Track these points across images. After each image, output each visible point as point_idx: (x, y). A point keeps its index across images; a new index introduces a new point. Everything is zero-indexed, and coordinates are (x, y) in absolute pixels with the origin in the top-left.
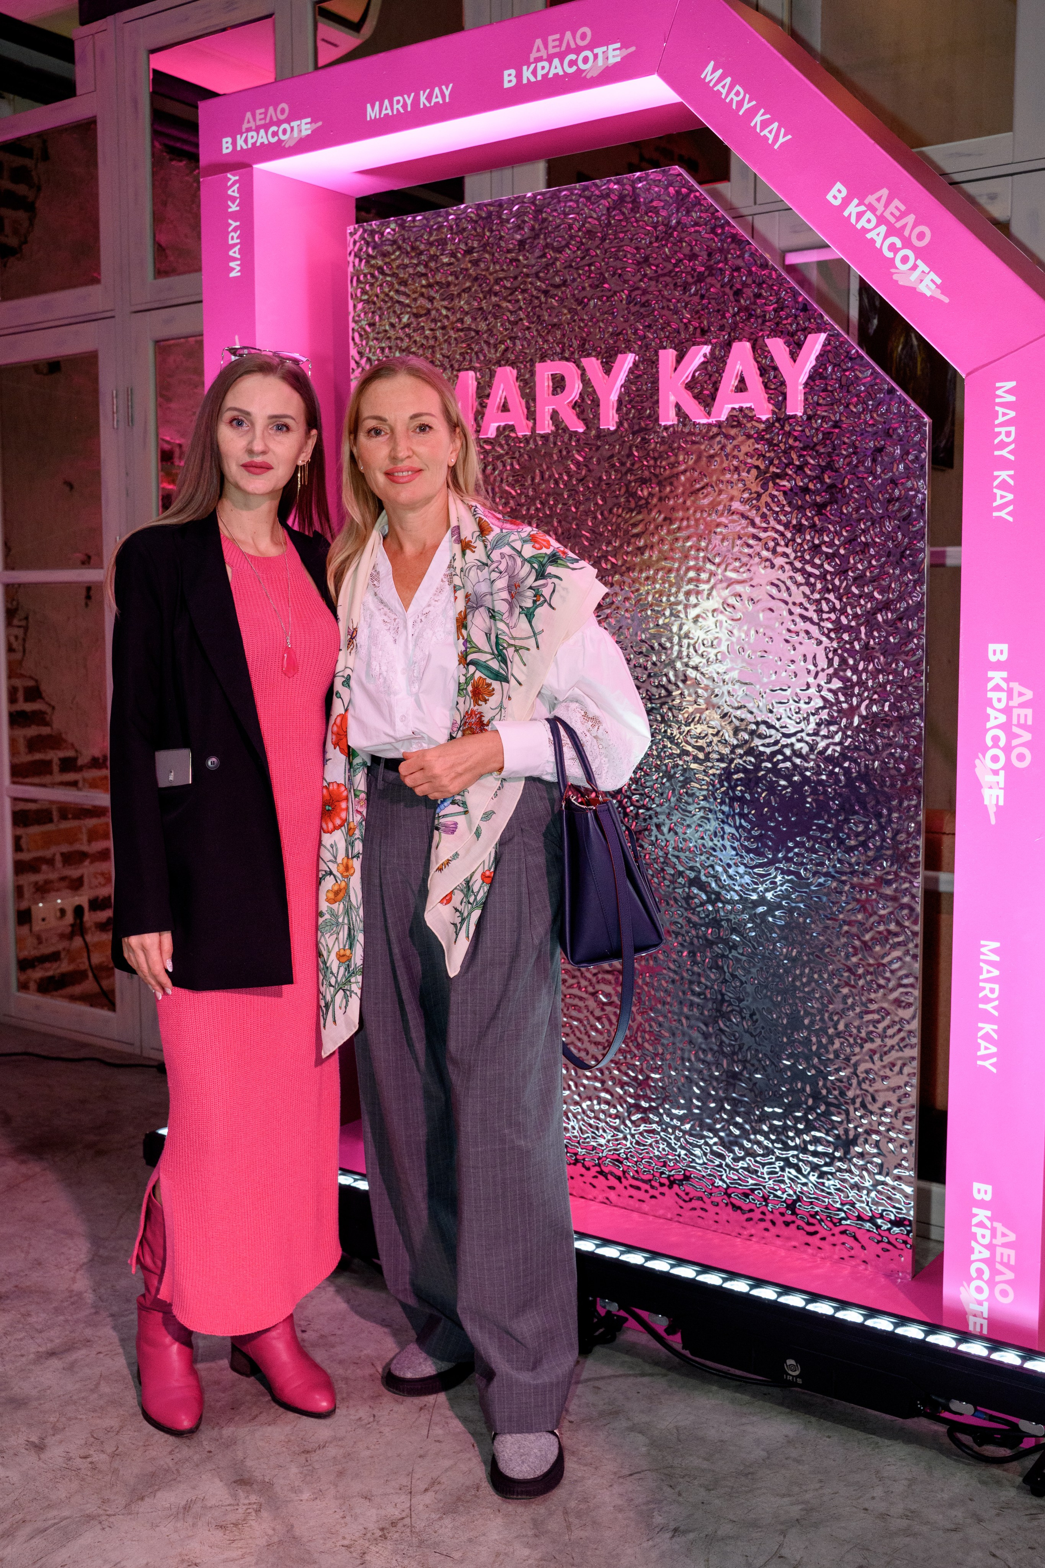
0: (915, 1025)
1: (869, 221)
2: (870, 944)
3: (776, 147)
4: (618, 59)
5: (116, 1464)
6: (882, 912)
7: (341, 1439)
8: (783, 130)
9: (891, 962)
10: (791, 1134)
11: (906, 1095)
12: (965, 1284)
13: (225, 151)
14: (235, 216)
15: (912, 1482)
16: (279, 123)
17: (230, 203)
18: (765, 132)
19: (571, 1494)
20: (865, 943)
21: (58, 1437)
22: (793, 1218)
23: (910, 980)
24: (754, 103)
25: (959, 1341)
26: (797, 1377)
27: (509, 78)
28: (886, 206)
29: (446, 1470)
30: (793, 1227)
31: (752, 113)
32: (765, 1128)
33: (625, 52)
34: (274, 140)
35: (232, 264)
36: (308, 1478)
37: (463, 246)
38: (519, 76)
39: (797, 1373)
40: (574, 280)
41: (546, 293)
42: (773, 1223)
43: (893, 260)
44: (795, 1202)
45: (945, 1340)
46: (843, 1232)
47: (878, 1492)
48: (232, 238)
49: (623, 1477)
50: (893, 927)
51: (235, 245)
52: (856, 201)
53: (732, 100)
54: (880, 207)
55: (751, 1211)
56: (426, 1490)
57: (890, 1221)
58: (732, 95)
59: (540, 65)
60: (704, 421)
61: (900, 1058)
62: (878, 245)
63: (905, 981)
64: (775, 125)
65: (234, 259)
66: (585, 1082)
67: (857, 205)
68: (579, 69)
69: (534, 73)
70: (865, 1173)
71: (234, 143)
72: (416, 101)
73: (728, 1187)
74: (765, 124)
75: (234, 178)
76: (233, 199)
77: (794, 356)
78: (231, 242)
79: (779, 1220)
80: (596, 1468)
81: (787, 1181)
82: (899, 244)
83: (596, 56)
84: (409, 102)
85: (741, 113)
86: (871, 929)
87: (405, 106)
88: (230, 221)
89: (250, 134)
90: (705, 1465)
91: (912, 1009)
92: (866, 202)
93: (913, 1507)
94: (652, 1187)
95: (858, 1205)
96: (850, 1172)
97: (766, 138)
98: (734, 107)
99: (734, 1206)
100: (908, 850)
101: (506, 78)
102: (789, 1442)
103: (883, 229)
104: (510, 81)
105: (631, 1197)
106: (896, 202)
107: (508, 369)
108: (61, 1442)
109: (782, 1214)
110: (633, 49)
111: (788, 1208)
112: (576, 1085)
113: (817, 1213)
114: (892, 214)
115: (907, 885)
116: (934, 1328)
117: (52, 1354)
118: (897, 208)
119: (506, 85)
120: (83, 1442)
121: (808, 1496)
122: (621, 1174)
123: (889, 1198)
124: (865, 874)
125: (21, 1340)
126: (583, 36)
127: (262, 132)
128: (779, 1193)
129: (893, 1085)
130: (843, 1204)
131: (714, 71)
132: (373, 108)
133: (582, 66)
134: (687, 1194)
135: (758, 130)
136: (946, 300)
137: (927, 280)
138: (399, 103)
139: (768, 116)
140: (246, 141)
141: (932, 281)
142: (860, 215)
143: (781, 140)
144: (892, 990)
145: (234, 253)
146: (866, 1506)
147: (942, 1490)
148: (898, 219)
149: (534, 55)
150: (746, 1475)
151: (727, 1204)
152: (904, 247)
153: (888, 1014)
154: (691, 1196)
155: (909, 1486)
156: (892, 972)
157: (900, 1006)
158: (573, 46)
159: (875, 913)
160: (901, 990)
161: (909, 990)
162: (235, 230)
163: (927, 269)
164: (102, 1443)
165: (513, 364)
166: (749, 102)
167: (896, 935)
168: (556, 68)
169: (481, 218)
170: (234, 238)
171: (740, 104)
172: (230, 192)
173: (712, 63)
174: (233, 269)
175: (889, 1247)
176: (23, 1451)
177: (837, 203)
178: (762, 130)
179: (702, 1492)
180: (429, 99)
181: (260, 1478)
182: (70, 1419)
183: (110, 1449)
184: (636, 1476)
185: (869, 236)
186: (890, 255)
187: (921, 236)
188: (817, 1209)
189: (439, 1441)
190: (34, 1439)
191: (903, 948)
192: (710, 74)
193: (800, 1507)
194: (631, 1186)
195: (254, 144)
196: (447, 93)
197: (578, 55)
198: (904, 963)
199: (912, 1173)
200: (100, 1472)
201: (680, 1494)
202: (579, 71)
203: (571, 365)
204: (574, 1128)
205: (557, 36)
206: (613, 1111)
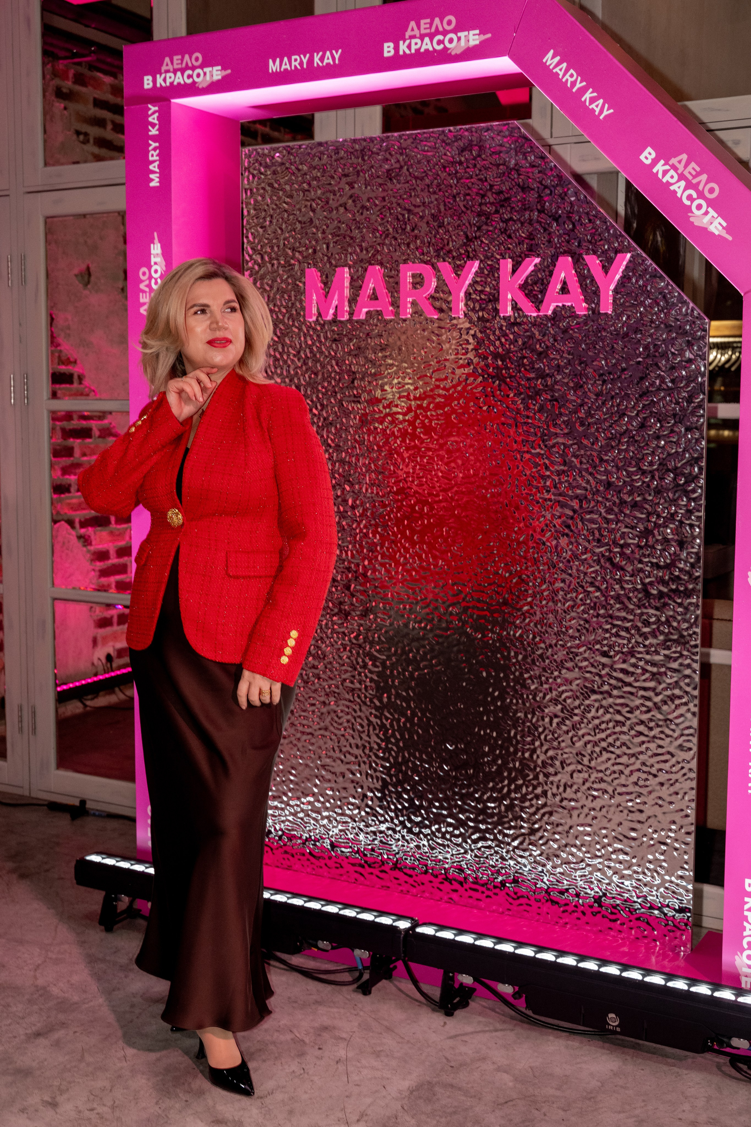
0: (694, 764)
1: (672, 177)
2: (660, 704)
3: (601, 117)
4: (477, 42)
5: (117, 1114)
6: (669, 681)
7: (283, 1087)
8: (606, 106)
9: (676, 718)
10: (598, 847)
11: (687, 816)
12: (739, 953)
13: (146, 87)
14: (154, 138)
15: (709, 1099)
16: (193, 68)
17: (150, 128)
18: (593, 106)
19: (466, 1118)
20: (655, 704)
21: (65, 1096)
22: (599, 909)
23: (691, 731)
24: (584, 83)
25: (737, 995)
26: (616, 1026)
27: (388, 50)
28: (686, 167)
29: (369, 1106)
30: (599, 916)
31: (583, 91)
32: (578, 843)
33: (483, 37)
34: (189, 81)
35: (152, 176)
36: (268, 1116)
37: (340, 170)
38: (396, 48)
39: (617, 1023)
40: (432, 202)
41: (409, 211)
42: (584, 913)
43: (690, 207)
44: (601, 897)
45: (727, 995)
46: (638, 919)
47: (687, 1107)
48: (152, 156)
49: (502, 1104)
50: (677, 692)
51: (154, 162)
52: (662, 162)
53: (567, 80)
54: (681, 167)
55: (566, 905)
56: (358, 1121)
57: (674, 909)
58: (567, 76)
59: (414, 41)
60: (535, 314)
61: (682, 789)
62: (679, 195)
63: (687, 732)
64: (601, 101)
65: (154, 172)
66: (434, 810)
67: (664, 165)
68: (445, 47)
69: (409, 47)
70: (655, 874)
71: (154, 81)
72: (311, 61)
73: (549, 888)
74: (593, 100)
75: (153, 108)
76: (153, 125)
77: (606, 269)
78: (151, 159)
79: (588, 911)
80: (480, 1099)
81: (595, 882)
82: (695, 195)
83: (459, 39)
84: (305, 61)
85: (574, 90)
86: (660, 693)
87: (301, 63)
88: (150, 142)
89: (168, 75)
90: (558, 1093)
91: (692, 752)
92: (671, 163)
93: (713, 1116)
94: (488, 889)
95: (649, 898)
96: (644, 873)
97: (594, 111)
98: (569, 85)
99: (552, 901)
100: (690, 635)
101: (386, 49)
102: (614, 1074)
103: (683, 184)
104: (389, 52)
105: (470, 897)
106: (693, 165)
107: (378, 267)
108: (69, 1100)
109: (591, 906)
110: (489, 35)
111: (595, 902)
112: (427, 813)
113: (618, 905)
114: (690, 173)
115: (688, 661)
116: (717, 986)
117: (38, 1035)
118: (693, 169)
119: (386, 55)
120: (86, 1099)
121: (637, 1112)
122: (463, 880)
123: (674, 892)
124: (657, 653)
125: (10, 1025)
126: (449, 23)
127: (179, 74)
128: (589, 891)
129: (678, 808)
130: (638, 897)
131: (553, 58)
132: (274, 63)
133: (448, 45)
134: (516, 893)
135: (587, 104)
136: (730, 238)
137: (716, 223)
138: (296, 61)
139: (595, 94)
140: (165, 80)
141: (720, 224)
142: (665, 172)
143: (605, 113)
144: (676, 739)
145: (154, 167)
146: (680, 1116)
147: (731, 1104)
148: (694, 177)
149: (408, 34)
150: (590, 1099)
151: (547, 901)
152: (698, 198)
153: (673, 756)
154: (519, 895)
155: (708, 1102)
156: (677, 725)
157: (682, 750)
158: (441, 29)
159: (664, 682)
160: (684, 738)
161: (690, 738)
162: (155, 149)
163: (716, 215)
164: (101, 1099)
165: (381, 264)
166: (581, 82)
167: (680, 697)
168: (427, 45)
169: (357, 150)
170: (154, 156)
171: (574, 84)
172: (150, 119)
173: (552, 52)
174: (152, 180)
175: (674, 929)
176: (41, 1107)
177: (648, 162)
178: (590, 104)
179: (561, 1113)
180: (322, 59)
181: (231, 1118)
182: (70, 1083)
183: (110, 1103)
184: (511, 1103)
185: (672, 188)
186: (688, 203)
187: (712, 191)
188: (618, 902)
189: (358, 1085)
190: (47, 1098)
191: (685, 708)
192: (550, 59)
193: (633, 1119)
194: (471, 889)
195: (172, 84)
196: (337, 57)
197: (445, 36)
198: (686, 718)
199: (691, 873)
200: (106, 1120)
201: (545, 1115)
202: (446, 49)
203: (428, 267)
204: (424, 845)
205: (428, 21)
206: (457, 832)
